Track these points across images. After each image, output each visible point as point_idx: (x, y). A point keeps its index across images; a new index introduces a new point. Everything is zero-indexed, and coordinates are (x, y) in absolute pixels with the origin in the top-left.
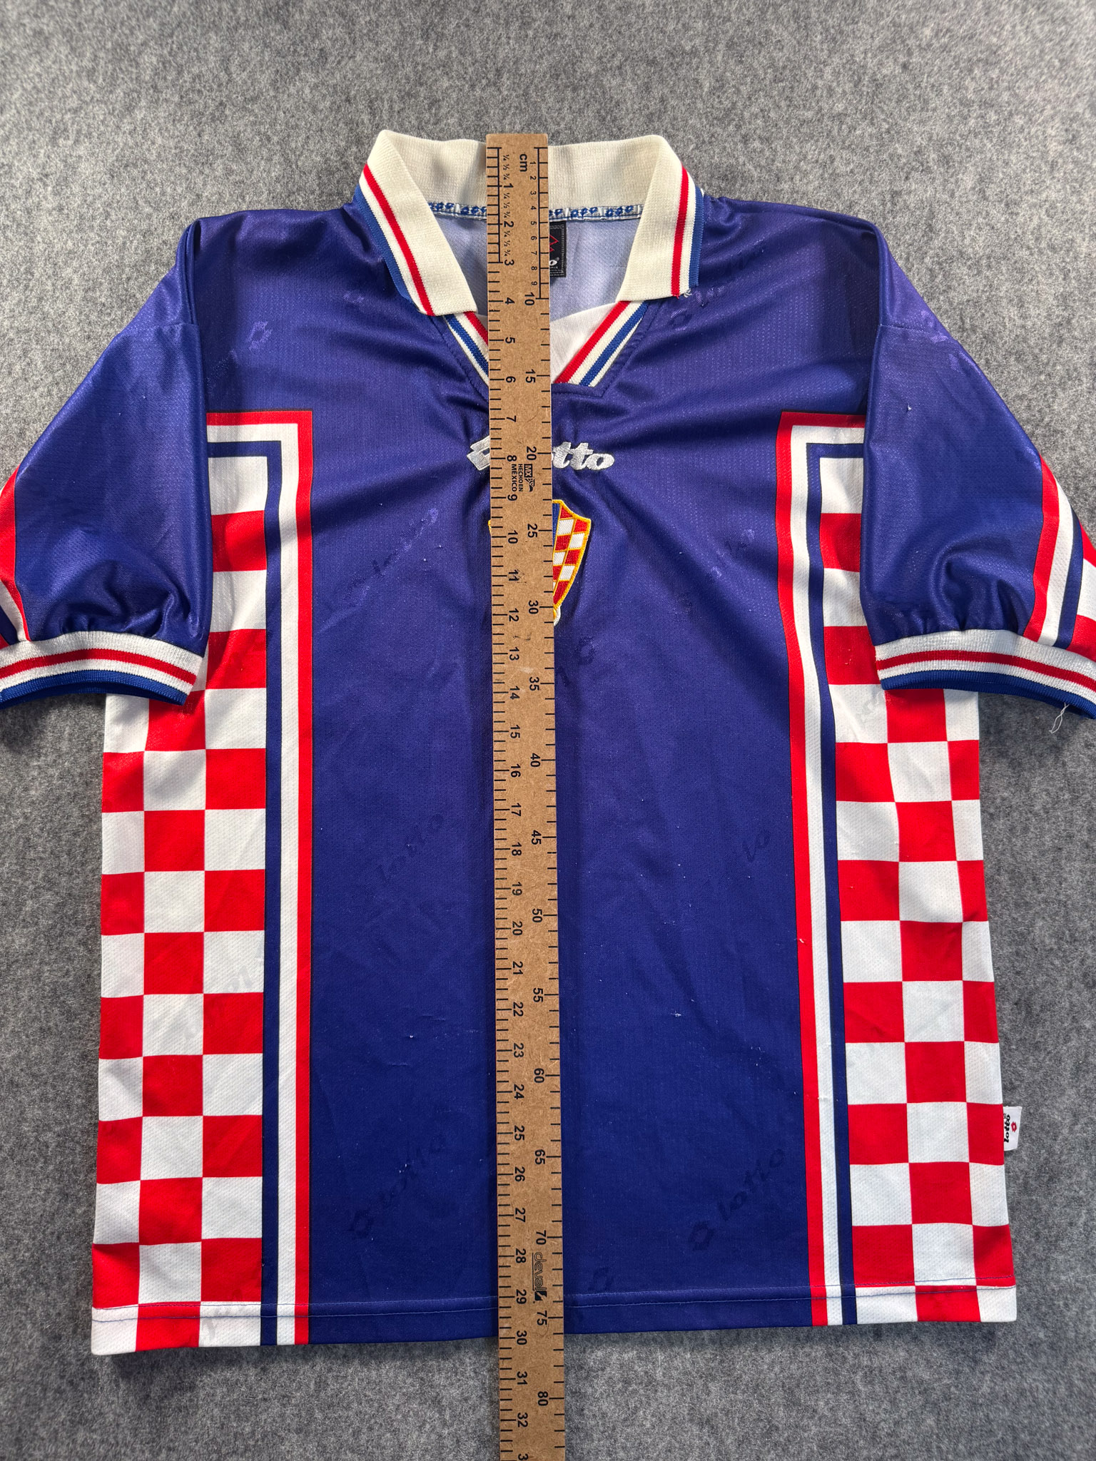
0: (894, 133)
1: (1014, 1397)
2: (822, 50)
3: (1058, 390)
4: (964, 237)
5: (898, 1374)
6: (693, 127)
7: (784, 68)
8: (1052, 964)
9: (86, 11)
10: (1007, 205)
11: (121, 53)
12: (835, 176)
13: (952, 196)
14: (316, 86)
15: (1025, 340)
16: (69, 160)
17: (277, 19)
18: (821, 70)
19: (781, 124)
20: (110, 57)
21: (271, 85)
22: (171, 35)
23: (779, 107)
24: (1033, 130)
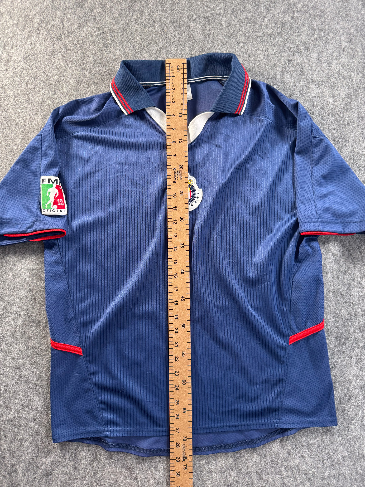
0: (289, 40)
1: (338, 475)
2: (264, 13)
3: (347, 126)
4: (313, 75)
5: (297, 468)
6: (220, 39)
7: (251, 19)
8: (348, 324)
9: (16, 4)
10: (328, 63)
11: (27, 18)
12: (269, 55)
13: (309, 61)
14: (93, 28)
15: (335, 109)
16: (10, 54)
17: (79, 6)
18: (264, 19)
19: (250, 38)
20: (23, 19)
21: (77, 28)
22: (44, 12)
23: (249, 32)
24: (337, 38)
